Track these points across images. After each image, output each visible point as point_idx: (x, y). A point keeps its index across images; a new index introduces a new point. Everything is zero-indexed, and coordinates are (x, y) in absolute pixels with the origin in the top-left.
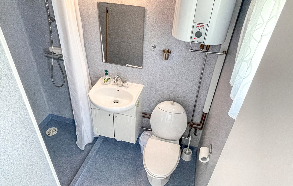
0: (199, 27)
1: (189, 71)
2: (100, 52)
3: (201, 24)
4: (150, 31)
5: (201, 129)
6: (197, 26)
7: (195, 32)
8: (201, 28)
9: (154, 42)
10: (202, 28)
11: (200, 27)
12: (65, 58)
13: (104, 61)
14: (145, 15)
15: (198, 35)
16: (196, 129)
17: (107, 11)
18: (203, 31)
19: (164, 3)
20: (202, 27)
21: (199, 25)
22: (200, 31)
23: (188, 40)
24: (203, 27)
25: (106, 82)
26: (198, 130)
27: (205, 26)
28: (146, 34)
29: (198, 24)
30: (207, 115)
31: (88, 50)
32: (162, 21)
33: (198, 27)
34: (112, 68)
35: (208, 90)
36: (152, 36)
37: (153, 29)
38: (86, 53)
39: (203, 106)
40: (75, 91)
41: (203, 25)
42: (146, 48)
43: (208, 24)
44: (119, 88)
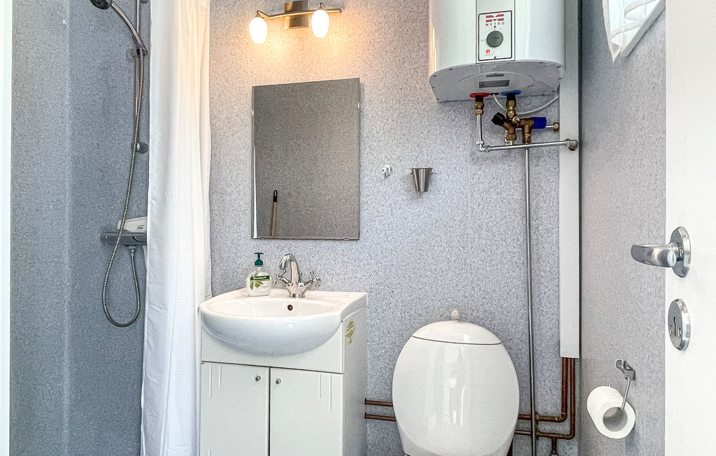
0: (491, 21)
1: (490, 224)
2: (249, 212)
3: (495, 15)
4: (374, 132)
5: (572, 435)
6: (487, 21)
7: (484, 37)
8: (499, 23)
9: (386, 157)
10: (501, 22)
11: (495, 20)
12: (154, 202)
13: (255, 236)
14: (362, 97)
15: (494, 39)
16: (554, 439)
17: (275, 199)
18: (504, 29)
19: (404, 62)
20: (499, 20)
21: (492, 16)
22: (497, 29)
23: (472, 60)
24: (503, 19)
25: (257, 286)
26: (561, 443)
27: (507, 16)
28: (365, 140)
29: (489, 16)
30: (577, 363)
31: (217, 212)
32: (402, 103)
33: (489, 23)
34: (275, 252)
35: (558, 278)
36: (381, 144)
37: (382, 125)
38: (212, 221)
39: (555, 340)
40: (163, 304)
41: (500, 15)
42: (366, 179)
43: (511, 11)
44: (292, 301)
